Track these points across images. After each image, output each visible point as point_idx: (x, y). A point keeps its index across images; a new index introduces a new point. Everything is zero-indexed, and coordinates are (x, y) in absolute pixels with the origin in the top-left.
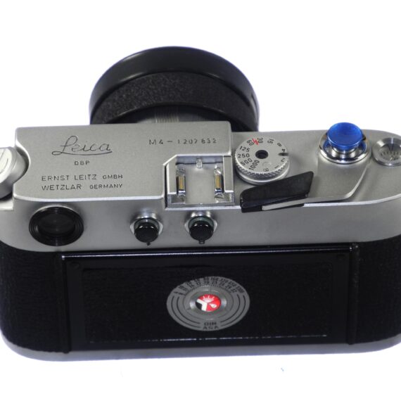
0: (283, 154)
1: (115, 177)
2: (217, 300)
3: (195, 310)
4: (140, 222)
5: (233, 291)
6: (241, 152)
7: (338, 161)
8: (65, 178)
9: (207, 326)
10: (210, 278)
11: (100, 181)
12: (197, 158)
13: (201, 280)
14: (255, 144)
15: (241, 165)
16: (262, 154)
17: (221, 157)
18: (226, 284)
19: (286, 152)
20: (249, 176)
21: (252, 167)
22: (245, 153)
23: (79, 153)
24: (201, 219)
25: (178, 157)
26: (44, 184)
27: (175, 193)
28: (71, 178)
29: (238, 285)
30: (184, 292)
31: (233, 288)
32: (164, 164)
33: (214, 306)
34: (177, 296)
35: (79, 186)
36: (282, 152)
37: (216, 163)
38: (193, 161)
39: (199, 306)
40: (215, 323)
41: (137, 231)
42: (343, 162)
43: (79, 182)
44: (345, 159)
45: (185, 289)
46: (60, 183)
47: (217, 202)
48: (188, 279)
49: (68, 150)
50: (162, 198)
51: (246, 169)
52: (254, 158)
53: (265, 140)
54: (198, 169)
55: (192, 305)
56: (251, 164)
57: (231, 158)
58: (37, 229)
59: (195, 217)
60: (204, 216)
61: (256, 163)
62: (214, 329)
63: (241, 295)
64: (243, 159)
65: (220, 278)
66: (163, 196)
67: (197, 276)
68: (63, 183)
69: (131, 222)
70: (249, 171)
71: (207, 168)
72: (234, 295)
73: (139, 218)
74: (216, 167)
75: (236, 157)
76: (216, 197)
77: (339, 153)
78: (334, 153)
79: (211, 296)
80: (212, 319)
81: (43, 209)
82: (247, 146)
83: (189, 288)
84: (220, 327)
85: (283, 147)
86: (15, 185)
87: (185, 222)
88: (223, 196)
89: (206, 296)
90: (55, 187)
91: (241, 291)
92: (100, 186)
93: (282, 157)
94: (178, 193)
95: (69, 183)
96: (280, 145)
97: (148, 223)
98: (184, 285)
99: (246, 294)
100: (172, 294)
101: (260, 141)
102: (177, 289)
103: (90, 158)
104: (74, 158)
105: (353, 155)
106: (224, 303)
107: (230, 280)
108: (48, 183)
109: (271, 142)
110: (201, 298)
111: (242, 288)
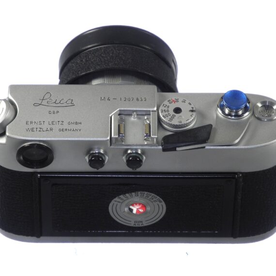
0: (192, 111)
1: (76, 123)
2: (144, 206)
3: (128, 213)
4: (93, 155)
5: (155, 201)
6: (164, 108)
7: (229, 117)
8: (42, 123)
9: (136, 224)
10: (139, 192)
11: (66, 126)
12: (134, 111)
13: (133, 194)
14: (173, 103)
15: (163, 118)
16: (178, 110)
17: (150, 111)
18: (150, 197)
19: (194, 109)
20: (168, 126)
21: (171, 119)
22: (166, 109)
23: (51, 105)
24: (134, 155)
25: (120, 110)
26: (27, 127)
27: (117, 136)
28: (46, 123)
29: (158, 197)
30: (121, 201)
31: (154, 199)
32: (110, 115)
33: (141, 210)
34: (116, 203)
35: (51, 129)
36: (192, 109)
37: (145, 115)
38: (130, 113)
39: (131, 210)
40: (142, 222)
41: (90, 161)
42: (233, 117)
43: (52, 126)
44: (235, 116)
45: (122, 199)
46: (39, 126)
47: (146, 143)
48: (124, 193)
49: (45, 102)
50: (108, 140)
51: (166, 121)
52: (172, 113)
53: (180, 100)
54: (133, 119)
55: (126, 209)
56: (170, 117)
57: (156, 113)
58: (22, 158)
59: (130, 153)
60: (137, 153)
61: (173, 116)
62: (141, 226)
63: (160, 204)
64: (165, 114)
65: (146, 193)
66: (109, 138)
67: (130, 191)
68: (40, 126)
69: (86, 155)
70: (168, 122)
71: (139, 119)
72: (156, 204)
73: (92, 152)
74: (146, 118)
75: (160, 112)
76: (145, 140)
77: (231, 111)
78: (227, 111)
79: (140, 204)
80: (139, 219)
81: (26, 144)
82: (168, 104)
83: (125, 199)
84: (145, 224)
85: (192, 106)
86: (7, 127)
87: (123, 156)
88: (150, 140)
89: (136, 204)
90: (35, 130)
91: (160, 202)
92: (66, 130)
93: (191, 113)
94: (119, 136)
95: (44, 127)
96: (190, 104)
97: (98, 156)
98: (122, 196)
99: (163, 203)
100: (113, 202)
101: (177, 101)
102: (116, 199)
103: (59, 109)
104: (49, 109)
105: (240, 112)
106: (148, 209)
107: (153, 194)
108: (30, 126)
109: (184, 101)
110: (133, 205)
111: (161, 199)
